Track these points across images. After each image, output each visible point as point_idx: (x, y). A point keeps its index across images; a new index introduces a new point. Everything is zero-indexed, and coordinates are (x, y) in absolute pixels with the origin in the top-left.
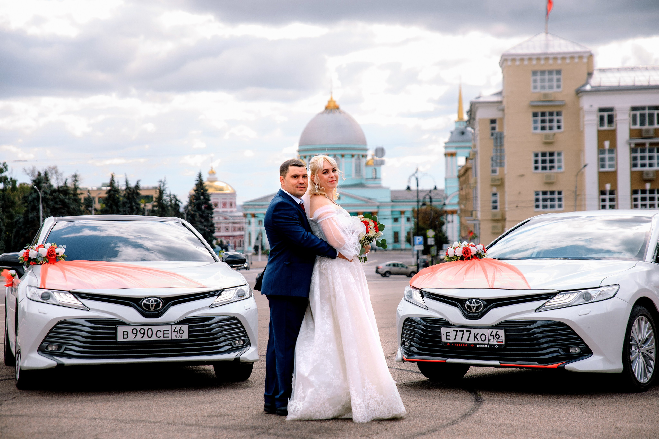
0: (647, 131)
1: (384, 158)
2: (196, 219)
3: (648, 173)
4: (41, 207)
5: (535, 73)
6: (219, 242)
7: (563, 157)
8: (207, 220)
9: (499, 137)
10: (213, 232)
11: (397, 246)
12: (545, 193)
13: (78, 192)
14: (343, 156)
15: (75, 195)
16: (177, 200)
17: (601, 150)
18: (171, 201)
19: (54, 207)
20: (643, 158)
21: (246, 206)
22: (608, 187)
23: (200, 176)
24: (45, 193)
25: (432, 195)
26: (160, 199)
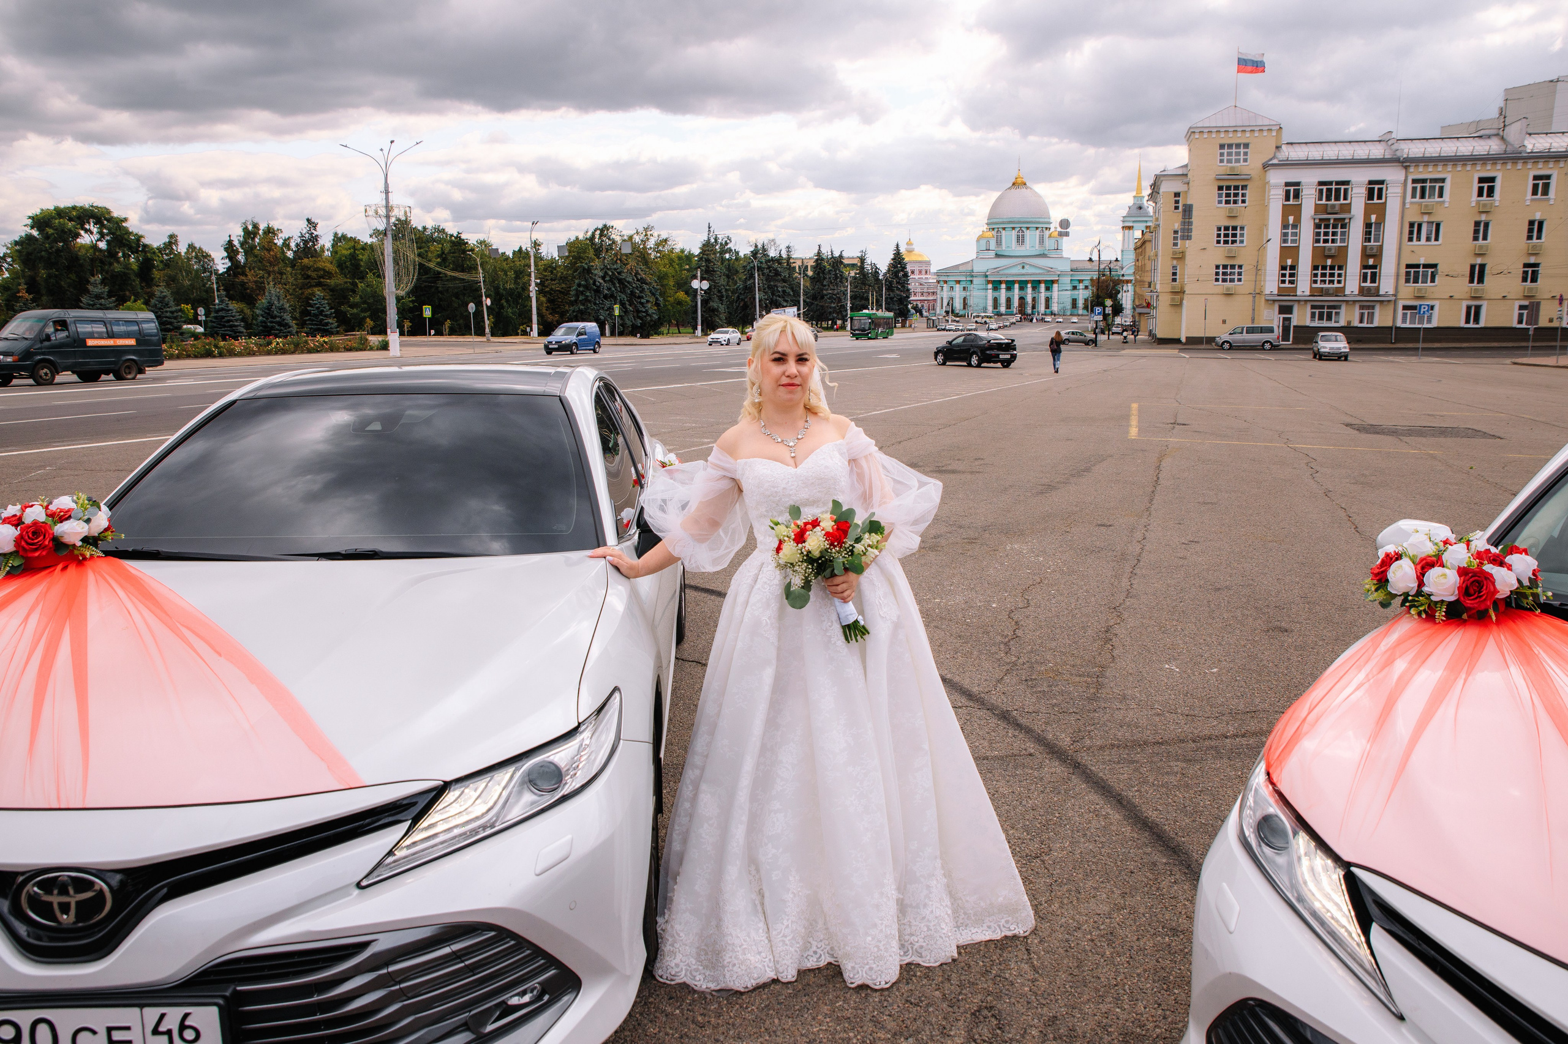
0: (1333, 206)
1: (1068, 230)
2: (894, 285)
3: (1330, 249)
4: (756, 274)
5: (1222, 147)
6: (915, 305)
7: (1245, 232)
8: (903, 286)
9: (1187, 210)
10: (909, 297)
11: (1075, 312)
12: (1225, 267)
13: (792, 261)
14: (1028, 228)
15: (788, 263)
16: (877, 268)
17: (1285, 226)
18: (872, 269)
19: (768, 275)
20: (1326, 234)
21: (938, 274)
22: (1289, 262)
23: (897, 245)
24: (760, 262)
25: (1112, 266)
26: (862, 268)
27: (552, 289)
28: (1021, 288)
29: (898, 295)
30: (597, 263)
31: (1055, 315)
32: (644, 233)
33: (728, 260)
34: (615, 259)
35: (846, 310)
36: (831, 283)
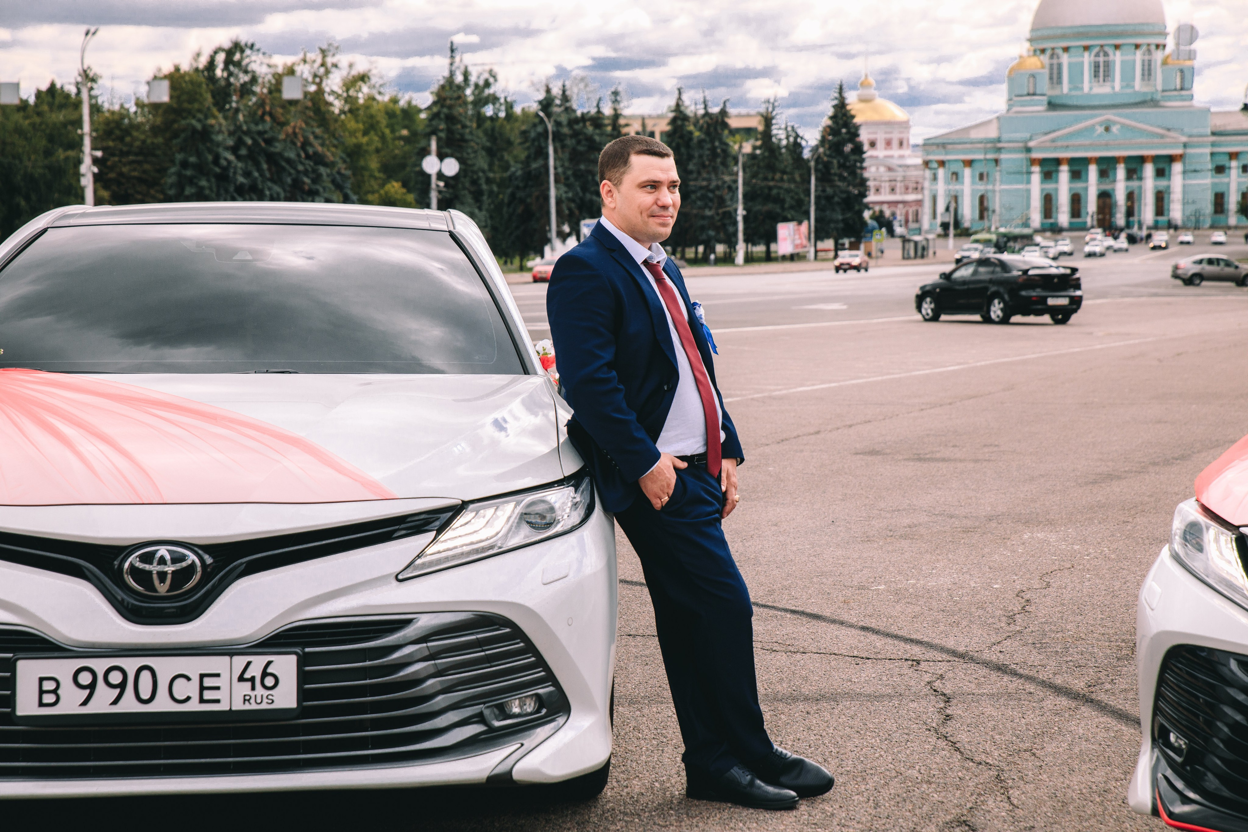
2: (833, 171)
4: (551, 149)
6: (877, 213)
8: (853, 173)
10: (865, 196)
11: (1221, 219)
13: (622, 121)
14: (1117, 47)
15: (614, 125)
16: (797, 136)
18: (787, 138)
19: (574, 149)
21: (928, 145)
23: (840, 90)
24: (558, 124)
26: (767, 135)
27: (121, 174)
28: (1103, 174)
29: (842, 192)
30: (218, 121)
31: (1176, 228)
32: (319, 61)
33: (491, 118)
34: (260, 112)
35: (735, 223)
36: (704, 166)
